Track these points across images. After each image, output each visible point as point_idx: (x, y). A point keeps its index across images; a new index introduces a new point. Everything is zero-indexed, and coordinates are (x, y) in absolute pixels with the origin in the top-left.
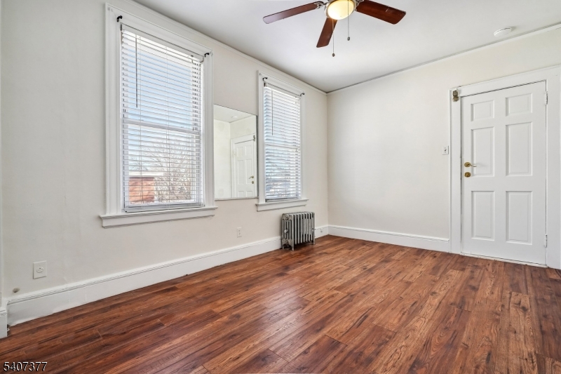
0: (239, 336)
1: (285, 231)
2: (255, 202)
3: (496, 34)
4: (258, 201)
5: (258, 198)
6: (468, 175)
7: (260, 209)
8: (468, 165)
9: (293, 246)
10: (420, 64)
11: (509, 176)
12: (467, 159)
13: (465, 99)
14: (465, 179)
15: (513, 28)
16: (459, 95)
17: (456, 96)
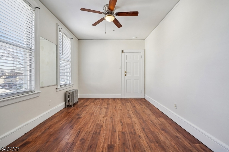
0: (93, 146)
1: (68, 99)
2: (56, 87)
3: (133, 38)
4: (57, 86)
5: (57, 85)
6: (126, 75)
7: (58, 90)
8: (126, 72)
9: (72, 105)
10: (113, 39)
11: (135, 76)
12: (125, 71)
13: (125, 53)
14: (125, 76)
15: (136, 37)
16: (124, 52)
17: (123, 52)
